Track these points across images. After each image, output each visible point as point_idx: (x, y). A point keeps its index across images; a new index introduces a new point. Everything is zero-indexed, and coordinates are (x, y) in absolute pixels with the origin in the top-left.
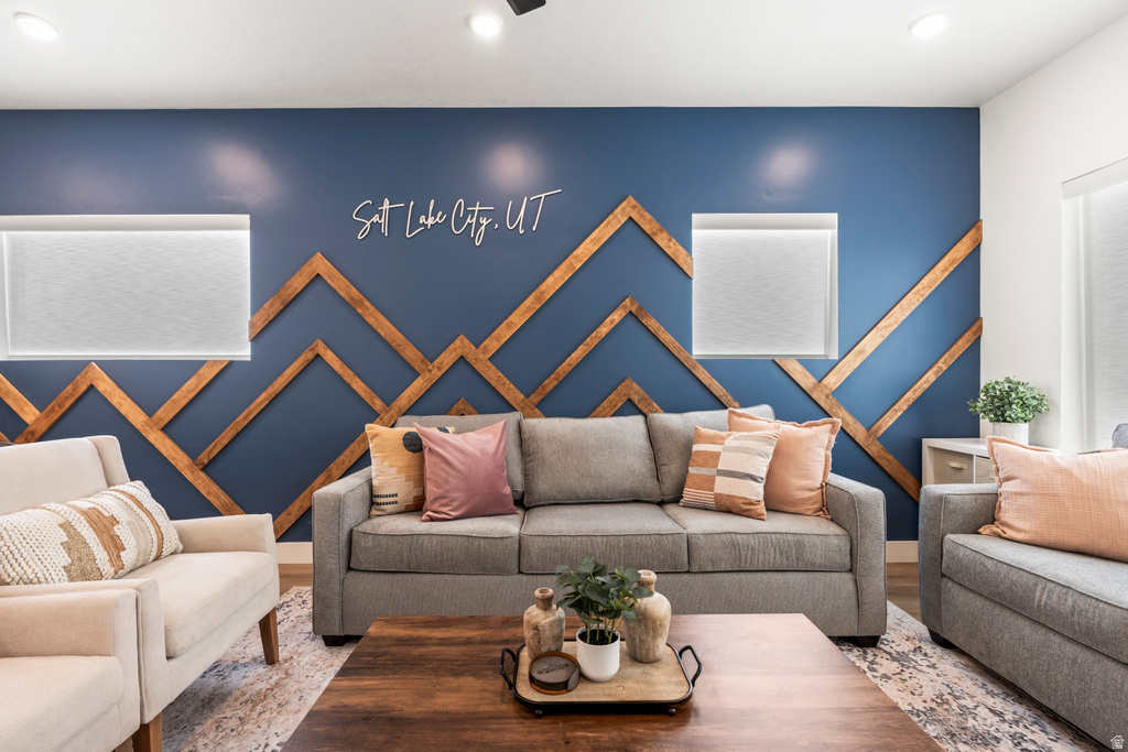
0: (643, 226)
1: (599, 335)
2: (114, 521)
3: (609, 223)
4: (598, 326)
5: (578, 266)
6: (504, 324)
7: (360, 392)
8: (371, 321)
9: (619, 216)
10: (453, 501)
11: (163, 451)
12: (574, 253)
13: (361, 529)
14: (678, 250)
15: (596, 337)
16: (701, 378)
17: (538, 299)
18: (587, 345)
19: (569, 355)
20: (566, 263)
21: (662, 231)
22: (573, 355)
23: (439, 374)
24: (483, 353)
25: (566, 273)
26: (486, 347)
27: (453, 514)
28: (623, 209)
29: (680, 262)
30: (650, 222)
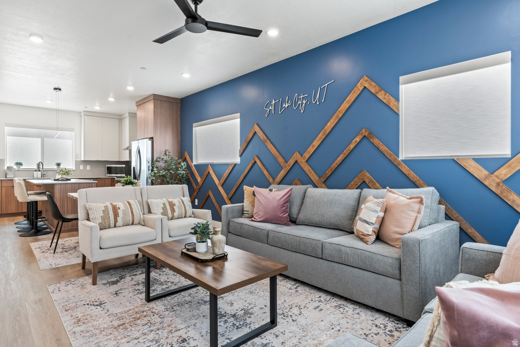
0: (371, 90)
1: (350, 149)
2: (175, 205)
3: (354, 92)
4: (349, 145)
5: (341, 116)
6: (311, 146)
7: (266, 175)
8: (269, 147)
9: (359, 87)
10: (259, 215)
11: (222, 193)
12: (339, 110)
13: (232, 219)
14: (390, 99)
15: (348, 150)
16: (403, 170)
17: (324, 133)
18: (344, 154)
19: (336, 159)
20: (336, 115)
21: (381, 90)
22: (338, 159)
23: (289, 168)
24: (304, 159)
25: (335, 120)
26: (304, 157)
27: (259, 220)
28: (361, 83)
29: (391, 105)
30: (375, 87)
